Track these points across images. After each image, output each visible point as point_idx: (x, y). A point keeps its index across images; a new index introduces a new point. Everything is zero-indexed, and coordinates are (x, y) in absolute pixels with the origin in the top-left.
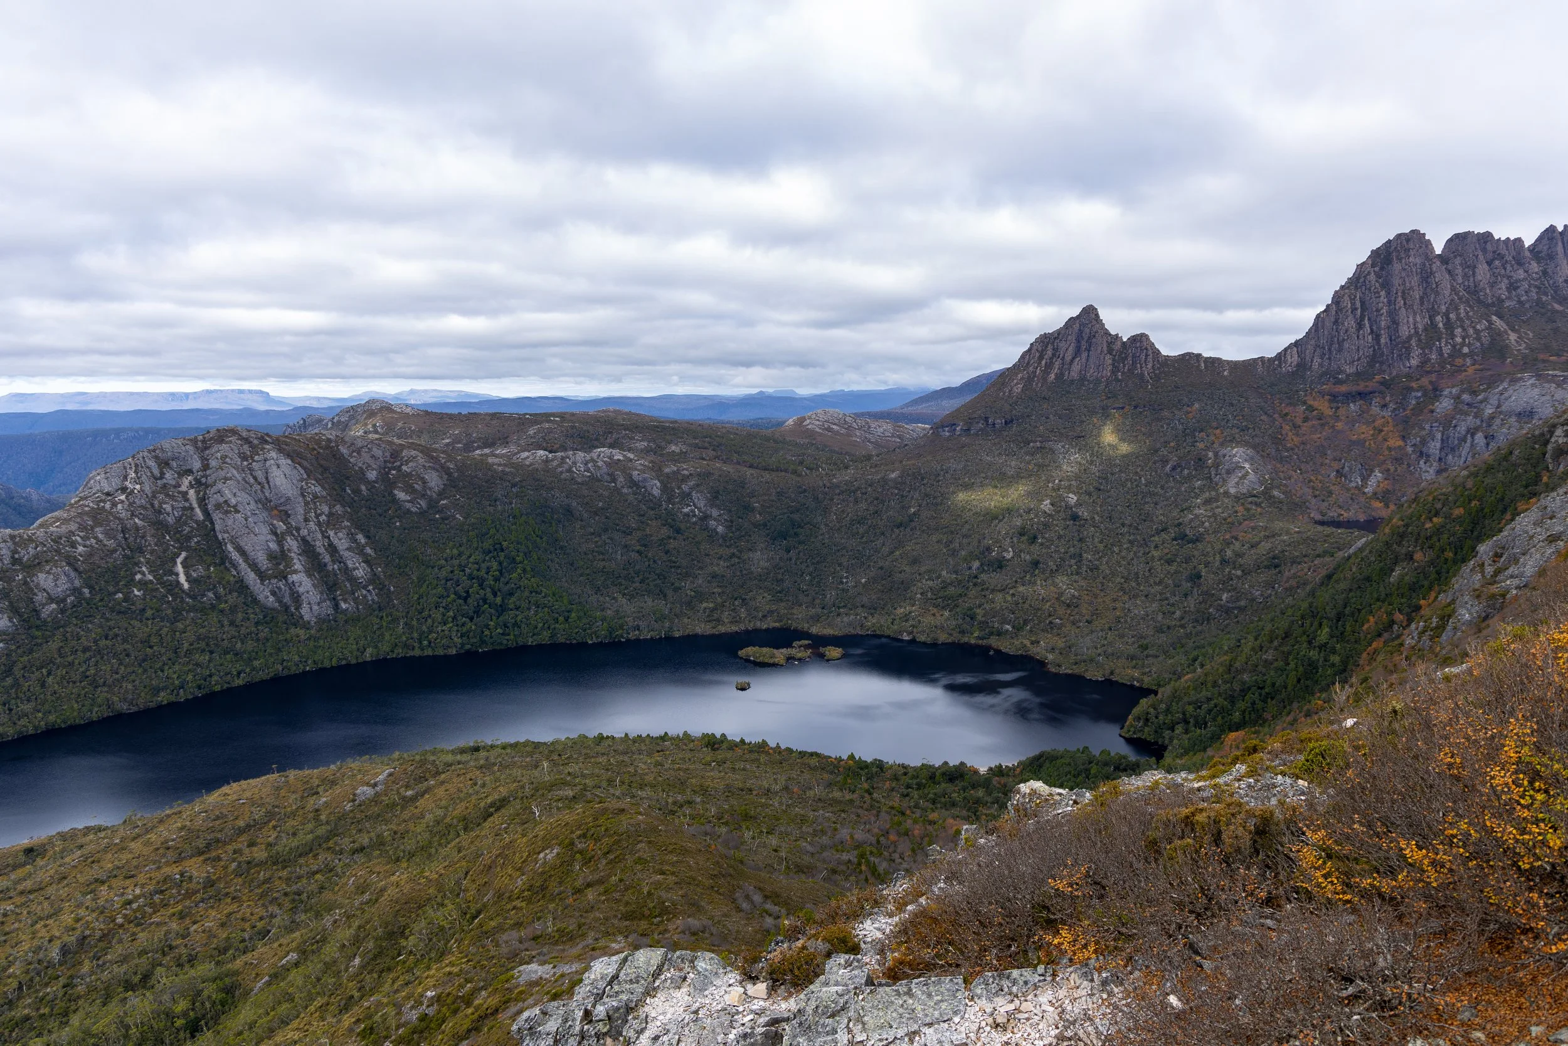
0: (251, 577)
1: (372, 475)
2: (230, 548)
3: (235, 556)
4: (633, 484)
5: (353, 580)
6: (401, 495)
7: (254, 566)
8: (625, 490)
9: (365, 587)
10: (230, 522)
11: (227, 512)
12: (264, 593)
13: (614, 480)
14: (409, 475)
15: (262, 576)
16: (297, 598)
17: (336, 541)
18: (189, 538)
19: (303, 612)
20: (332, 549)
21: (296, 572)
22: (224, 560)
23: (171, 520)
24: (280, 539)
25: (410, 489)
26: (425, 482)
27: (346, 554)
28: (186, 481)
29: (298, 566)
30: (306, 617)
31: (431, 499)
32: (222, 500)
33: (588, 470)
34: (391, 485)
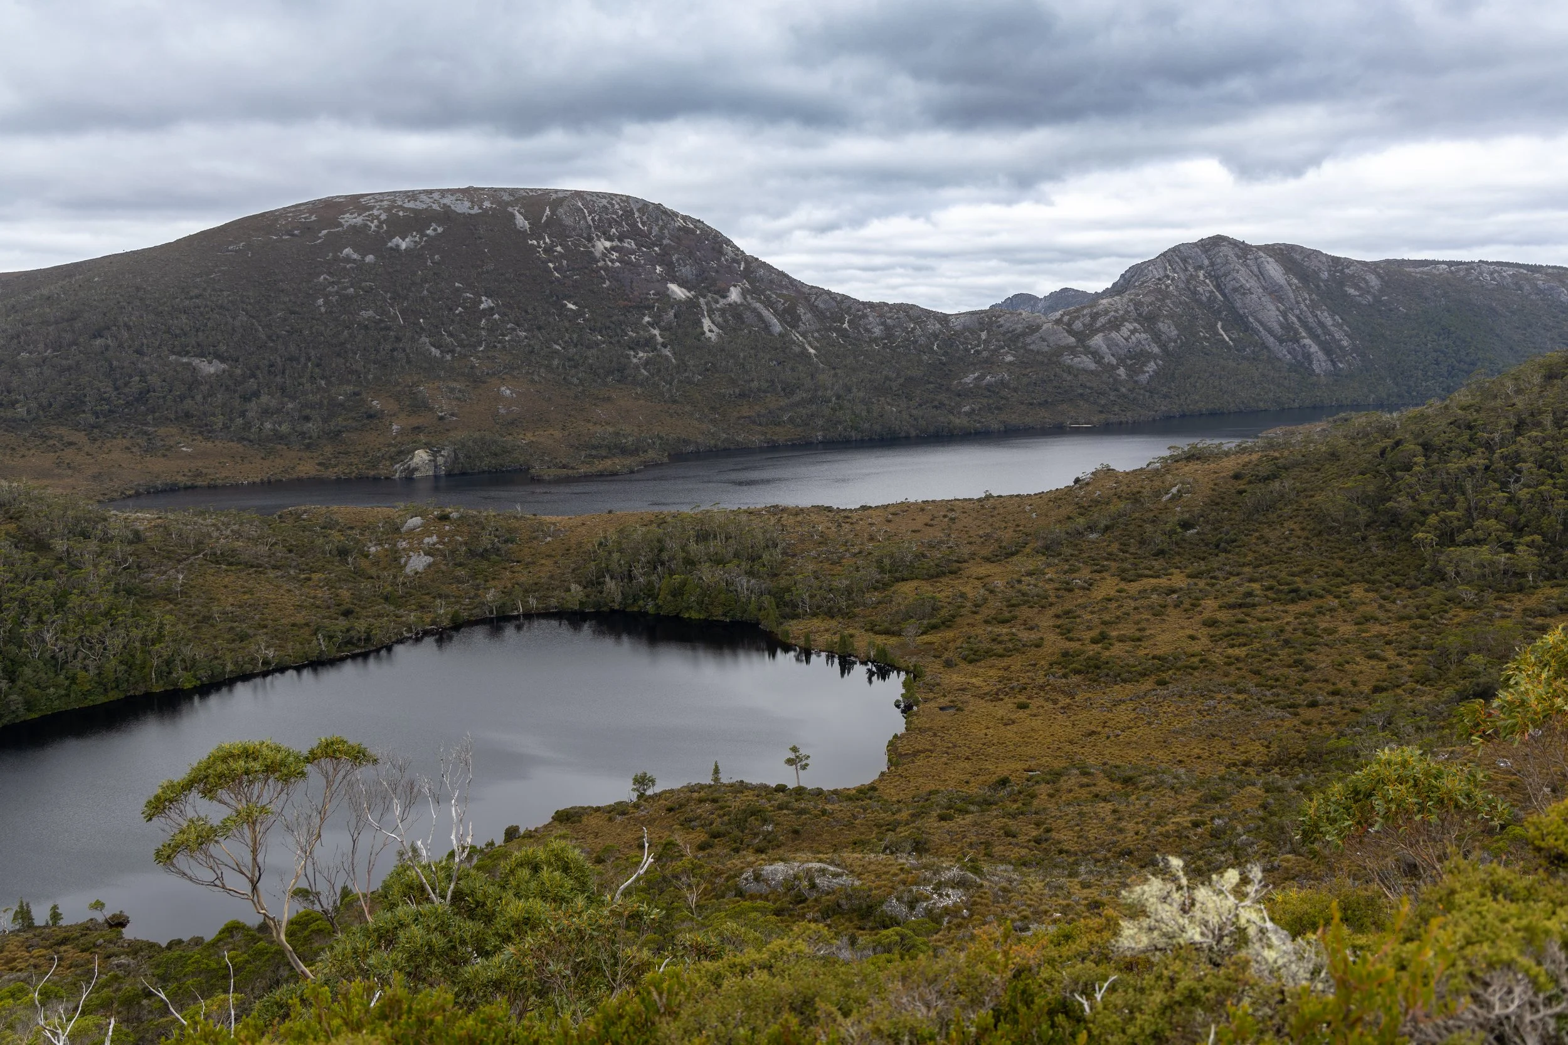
0: (1271, 340)
1: (1325, 275)
2: (1251, 319)
3: (1256, 325)
4: (1539, 291)
5: (1342, 348)
6: (1352, 291)
7: (1270, 331)
8: (1533, 297)
9: (1351, 354)
10: (1247, 301)
11: (1244, 294)
12: (1282, 352)
13: (1520, 288)
14: (1353, 276)
15: (1281, 341)
16: (1308, 357)
17: (1323, 319)
18: (1220, 312)
19: (1314, 367)
20: (1321, 324)
21: (1304, 338)
22: (1247, 328)
23: (1204, 299)
24: (1284, 315)
25: (1356, 287)
26: (1367, 282)
27: (1332, 328)
28: (1201, 273)
29: (1304, 334)
30: (1317, 371)
31: (1374, 296)
32: (1237, 285)
33: (1494, 279)
34: (1341, 284)
